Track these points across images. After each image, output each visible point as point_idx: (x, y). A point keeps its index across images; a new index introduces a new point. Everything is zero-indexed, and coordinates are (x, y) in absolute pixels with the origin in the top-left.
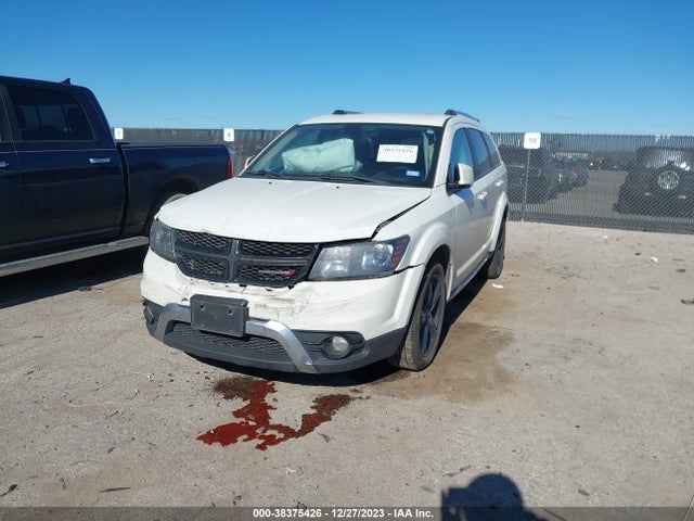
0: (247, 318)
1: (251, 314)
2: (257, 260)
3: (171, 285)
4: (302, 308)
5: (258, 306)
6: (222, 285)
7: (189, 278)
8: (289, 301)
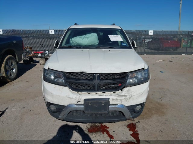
0: (109, 105)
1: (111, 103)
2: (107, 82)
3: (70, 96)
4: (130, 98)
5: (113, 100)
6: (94, 93)
7: (77, 92)
8: (125, 96)
